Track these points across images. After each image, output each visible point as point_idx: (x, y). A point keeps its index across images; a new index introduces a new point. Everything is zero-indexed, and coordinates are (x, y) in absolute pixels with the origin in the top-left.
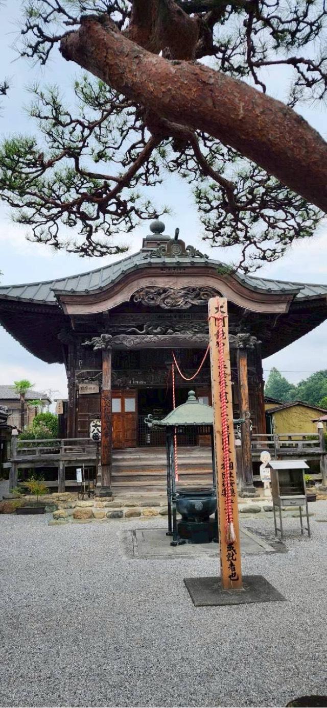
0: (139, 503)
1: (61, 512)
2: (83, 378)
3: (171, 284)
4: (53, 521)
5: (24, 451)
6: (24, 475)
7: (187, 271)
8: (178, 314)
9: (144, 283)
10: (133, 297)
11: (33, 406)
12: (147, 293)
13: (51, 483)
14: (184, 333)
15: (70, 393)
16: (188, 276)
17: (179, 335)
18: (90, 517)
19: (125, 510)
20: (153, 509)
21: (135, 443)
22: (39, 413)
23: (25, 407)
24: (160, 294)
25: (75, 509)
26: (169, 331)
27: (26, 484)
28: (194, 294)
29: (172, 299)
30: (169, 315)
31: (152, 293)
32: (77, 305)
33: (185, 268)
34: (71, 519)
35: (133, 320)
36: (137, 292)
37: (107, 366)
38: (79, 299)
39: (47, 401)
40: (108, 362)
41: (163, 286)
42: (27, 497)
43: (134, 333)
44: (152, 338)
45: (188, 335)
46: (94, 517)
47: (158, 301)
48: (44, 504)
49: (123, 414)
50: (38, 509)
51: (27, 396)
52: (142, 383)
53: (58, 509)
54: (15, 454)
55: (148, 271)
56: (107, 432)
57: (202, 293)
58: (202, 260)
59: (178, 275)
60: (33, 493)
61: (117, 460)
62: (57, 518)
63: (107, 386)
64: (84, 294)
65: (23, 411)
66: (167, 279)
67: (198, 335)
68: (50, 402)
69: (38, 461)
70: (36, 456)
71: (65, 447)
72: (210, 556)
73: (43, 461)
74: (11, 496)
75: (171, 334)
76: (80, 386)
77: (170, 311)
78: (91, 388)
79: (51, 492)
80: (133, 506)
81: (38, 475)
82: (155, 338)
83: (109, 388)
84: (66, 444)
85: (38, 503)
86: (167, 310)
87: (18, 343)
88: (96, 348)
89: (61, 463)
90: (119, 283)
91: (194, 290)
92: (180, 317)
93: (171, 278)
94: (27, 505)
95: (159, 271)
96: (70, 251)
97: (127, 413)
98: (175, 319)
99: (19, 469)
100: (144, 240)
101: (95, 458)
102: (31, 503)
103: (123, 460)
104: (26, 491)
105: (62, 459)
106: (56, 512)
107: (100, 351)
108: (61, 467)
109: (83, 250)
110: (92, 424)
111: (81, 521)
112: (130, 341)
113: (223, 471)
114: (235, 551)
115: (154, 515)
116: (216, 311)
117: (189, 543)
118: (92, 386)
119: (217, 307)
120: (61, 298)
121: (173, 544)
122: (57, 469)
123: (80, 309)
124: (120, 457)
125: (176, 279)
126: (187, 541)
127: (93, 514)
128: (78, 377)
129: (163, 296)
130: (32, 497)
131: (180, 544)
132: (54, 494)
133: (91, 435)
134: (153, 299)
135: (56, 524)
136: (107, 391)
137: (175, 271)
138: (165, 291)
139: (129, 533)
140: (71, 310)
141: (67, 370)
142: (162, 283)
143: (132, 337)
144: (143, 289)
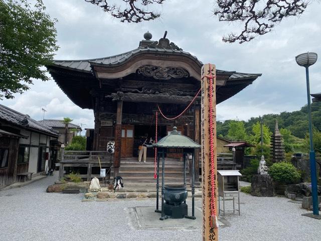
0: (135, 190)
1: (90, 194)
2: (103, 117)
3: (160, 64)
4: (85, 199)
5: (68, 157)
6: (68, 170)
7: (170, 57)
8: (162, 83)
9: (145, 62)
10: (137, 70)
11: (72, 132)
12: (146, 68)
13: (84, 176)
14: (165, 94)
15: (95, 125)
16: (171, 60)
17: (162, 95)
18: (107, 197)
19: (128, 194)
20: (143, 193)
21: (131, 155)
22: (75, 135)
23: (68, 132)
24: (153, 70)
25: (98, 193)
26: (157, 92)
27: (69, 176)
28: (172, 71)
29: (160, 73)
30: (157, 83)
31: (149, 69)
32: (104, 72)
33: (169, 55)
34: (95, 199)
35: (136, 85)
36: (141, 67)
37: (120, 110)
38: (105, 69)
39: (79, 129)
40: (120, 108)
41: (155, 64)
42: (69, 183)
43: (136, 92)
44: (147, 96)
45: (167, 95)
46: (110, 198)
47: (152, 74)
48: (79, 188)
49: (126, 138)
50: (75, 191)
51: (69, 126)
52: (137, 121)
53: (88, 192)
54: (63, 158)
55: (148, 55)
56: (118, 148)
57: (178, 71)
58: (179, 52)
59: (165, 59)
60: (73, 181)
61: (122, 164)
62: (87, 197)
63: (119, 122)
64: (108, 66)
65: (66, 134)
66: (158, 61)
67: (173, 96)
68: (81, 130)
69: (76, 163)
70: (75, 160)
71: (92, 156)
72: (186, 229)
73: (79, 163)
74: (60, 182)
75: (157, 94)
76: (102, 122)
77: (158, 81)
78: (109, 123)
79: (84, 181)
80: (132, 191)
81: (76, 171)
82: (148, 96)
83: (120, 123)
84: (93, 154)
85: (76, 187)
86: (156, 80)
87: (66, 95)
88: (113, 100)
89: (89, 165)
90: (130, 61)
91: (173, 69)
92: (163, 84)
93: (161, 61)
94: (69, 188)
95: (154, 55)
96: (115, 16)
97: (128, 138)
98: (160, 86)
99: (64, 167)
100: (140, 42)
101: (109, 162)
102: (71, 187)
103: (126, 164)
104: (68, 179)
105: (90, 162)
106: (87, 194)
107: (116, 102)
108: (89, 167)
109: (126, 15)
110: (108, 143)
111: (102, 200)
112: (134, 97)
113: (209, 180)
114: (214, 233)
115: (144, 197)
116: (208, 73)
117: (170, 218)
118: (109, 122)
119: (209, 70)
120: (95, 67)
121: (161, 219)
122: (87, 168)
123: (106, 76)
124: (124, 162)
125: (163, 61)
126: (169, 217)
127: (109, 196)
128: (101, 116)
129: (155, 71)
130: (72, 183)
131: (166, 219)
132: (85, 182)
133: (108, 149)
134: (149, 72)
135: (87, 201)
136: (119, 125)
137: (163, 57)
138: (157, 68)
139: (132, 210)
140: (100, 75)
141: (94, 113)
142: (155, 63)
143: (135, 94)
144: (144, 66)
